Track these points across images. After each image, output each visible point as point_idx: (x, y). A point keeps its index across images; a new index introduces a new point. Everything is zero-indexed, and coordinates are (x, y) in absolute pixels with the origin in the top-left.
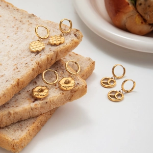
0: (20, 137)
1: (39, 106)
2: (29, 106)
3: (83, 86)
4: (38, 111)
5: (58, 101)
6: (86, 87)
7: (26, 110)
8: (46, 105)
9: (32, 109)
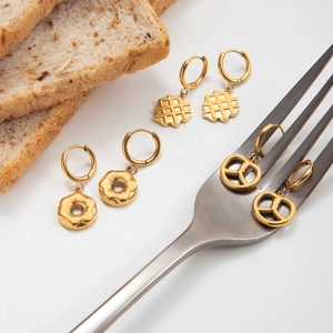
0: (6, 164)
1: (53, 90)
2: (30, 92)
3: (159, 43)
4: (50, 99)
5: (100, 76)
6: (167, 43)
7: (21, 99)
8: (71, 86)
9: (36, 96)
